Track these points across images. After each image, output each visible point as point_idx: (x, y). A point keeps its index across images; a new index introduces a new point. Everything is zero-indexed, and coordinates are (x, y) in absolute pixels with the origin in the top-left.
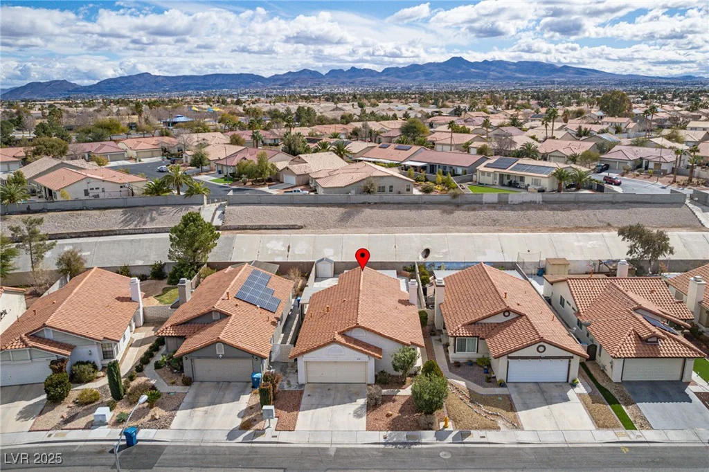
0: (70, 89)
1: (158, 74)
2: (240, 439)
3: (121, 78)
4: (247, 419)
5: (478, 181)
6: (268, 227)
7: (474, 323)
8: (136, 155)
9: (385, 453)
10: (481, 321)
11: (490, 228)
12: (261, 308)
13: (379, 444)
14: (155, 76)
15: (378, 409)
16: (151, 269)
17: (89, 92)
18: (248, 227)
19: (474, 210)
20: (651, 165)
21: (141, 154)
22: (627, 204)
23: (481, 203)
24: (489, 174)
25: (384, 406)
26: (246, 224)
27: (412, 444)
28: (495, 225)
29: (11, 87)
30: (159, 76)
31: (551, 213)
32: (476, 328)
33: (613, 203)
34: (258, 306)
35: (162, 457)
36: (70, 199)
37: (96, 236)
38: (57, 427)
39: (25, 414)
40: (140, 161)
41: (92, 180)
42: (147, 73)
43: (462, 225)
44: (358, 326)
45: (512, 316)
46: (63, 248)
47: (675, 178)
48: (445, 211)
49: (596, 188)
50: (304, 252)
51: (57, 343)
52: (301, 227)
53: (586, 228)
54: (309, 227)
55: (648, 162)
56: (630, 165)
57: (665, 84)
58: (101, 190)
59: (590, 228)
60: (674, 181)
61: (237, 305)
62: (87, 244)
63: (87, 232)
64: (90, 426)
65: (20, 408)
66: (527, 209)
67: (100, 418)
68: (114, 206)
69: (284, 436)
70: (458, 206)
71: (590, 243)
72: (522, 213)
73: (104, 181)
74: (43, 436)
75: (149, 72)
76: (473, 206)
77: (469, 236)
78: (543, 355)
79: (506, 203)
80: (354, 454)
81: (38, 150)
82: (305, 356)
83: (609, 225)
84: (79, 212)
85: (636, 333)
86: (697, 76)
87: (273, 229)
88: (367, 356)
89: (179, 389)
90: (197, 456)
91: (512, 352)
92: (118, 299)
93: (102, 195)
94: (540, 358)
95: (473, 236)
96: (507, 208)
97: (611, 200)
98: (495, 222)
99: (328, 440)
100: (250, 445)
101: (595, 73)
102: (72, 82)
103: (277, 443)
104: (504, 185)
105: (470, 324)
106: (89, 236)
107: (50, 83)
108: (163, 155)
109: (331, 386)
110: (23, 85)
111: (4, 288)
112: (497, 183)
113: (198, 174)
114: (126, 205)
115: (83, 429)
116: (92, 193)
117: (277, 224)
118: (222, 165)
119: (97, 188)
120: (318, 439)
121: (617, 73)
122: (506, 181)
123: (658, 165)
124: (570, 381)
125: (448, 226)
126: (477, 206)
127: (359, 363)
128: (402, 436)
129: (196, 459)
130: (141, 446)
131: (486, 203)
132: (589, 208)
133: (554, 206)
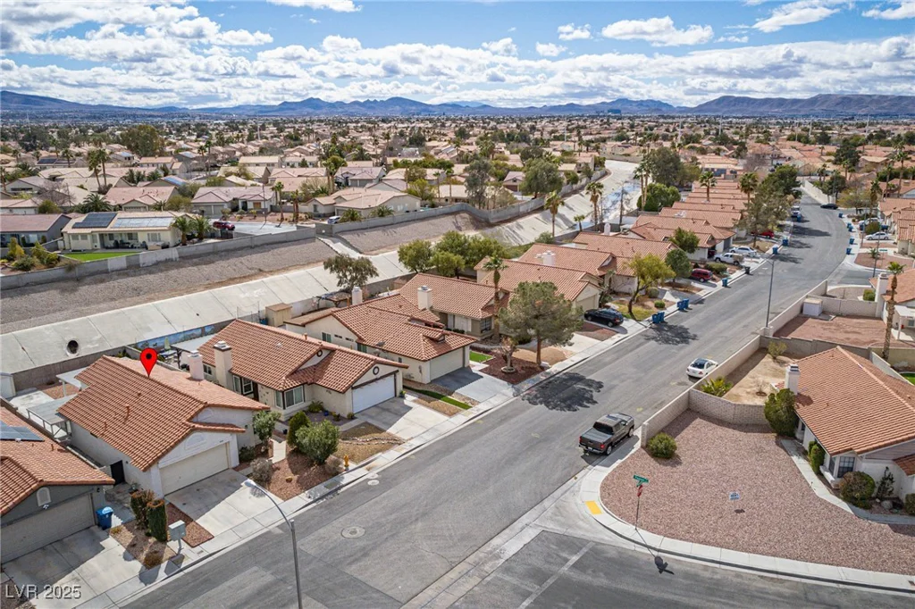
2: (162, 575)
4: (143, 556)
5: (67, 247)
7: (295, 372)
10: (304, 367)
11: (136, 299)
12: (21, 440)
13: (310, 504)
15: (272, 481)
19: (102, 281)
20: (250, 205)
22: (266, 246)
23: (107, 272)
24: (84, 236)
25: (274, 477)
27: (336, 490)
28: (138, 294)
31: (195, 268)
32: (300, 375)
33: (251, 247)
34: (18, 439)
43: (98, 303)
44: (207, 406)
45: (325, 353)
47: (282, 215)
48: (63, 290)
49: (220, 235)
53: (240, 278)
55: (245, 203)
56: (227, 208)
57: (150, 116)
59: (244, 277)
60: (282, 219)
66: (168, 269)
70: (79, 280)
71: (255, 292)
72: (162, 275)
76: (97, 277)
77: (118, 314)
78: (378, 376)
79: (138, 266)
82: (160, 462)
83: (260, 270)
85: (427, 337)
86: (180, 107)
88: (230, 435)
91: (356, 381)
94: (377, 379)
95: (124, 312)
96: (142, 272)
97: (249, 244)
98: (137, 291)
99: (258, 526)
100: (179, 575)
101: (52, 103)
104: (107, 248)
105: (292, 374)
109: (197, 486)
112: (99, 246)
120: (249, 531)
121: (81, 103)
122: (111, 243)
123: (257, 204)
124: (398, 394)
125: (79, 308)
126: (104, 276)
127: (219, 447)
128: (321, 489)
131: (113, 271)
132: (232, 257)
133: (195, 260)
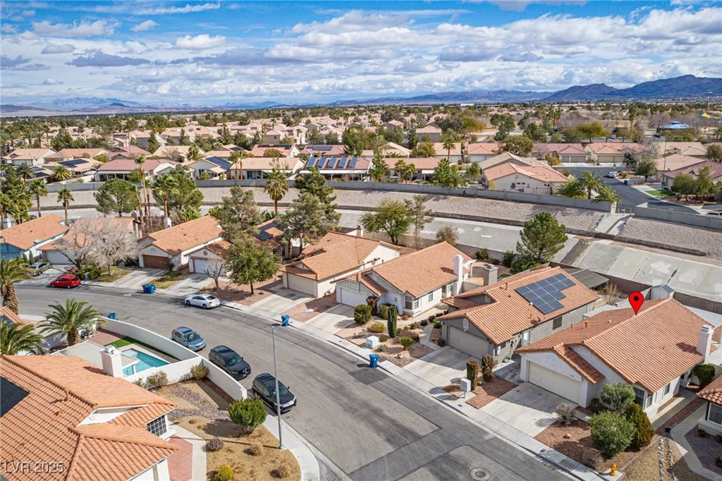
0: (607, 91)
1: (703, 77)
2: (436, 396)
3: (660, 81)
4: (455, 384)
6: (664, 246)
8: (596, 158)
9: (528, 461)
12: (533, 305)
13: (533, 453)
14: (699, 78)
15: (563, 428)
16: (503, 256)
17: (624, 95)
18: (642, 242)
21: (601, 159)
25: (570, 428)
26: (642, 239)
27: (560, 468)
29: (556, 90)
30: (705, 78)
34: (531, 303)
35: (380, 382)
36: (496, 189)
37: (504, 224)
38: (348, 339)
39: (341, 325)
40: (598, 165)
41: (520, 176)
42: (690, 75)
44: (582, 344)
46: (474, 228)
50: (690, 281)
51: (378, 285)
52: (703, 254)
54: (714, 256)
58: (526, 186)
61: (510, 296)
62: (493, 229)
63: (498, 219)
64: (362, 346)
65: (341, 320)
67: (369, 343)
68: (528, 200)
69: (467, 410)
73: (530, 177)
74: (336, 340)
75: (693, 74)
80: (502, 448)
81: (507, 146)
82: (527, 354)
84: (499, 201)
87: (669, 250)
88: (581, 377)
89: (433, 346)
90: (399, 392)
92: (443, 269)
93: (526, 190)
99: (495, 428)
100: (439, 402)
102: (608, 85)
103: (458, 411)
106: (499, 223)
107: (589, 87)
108: (624, 162)
109: (544, 393)
110: (566, 89)
111: (381, 242)
113: (640, 183)
114: (538, 202)
115: (358, 346)
116: (517, 187)
117: (676, 245)
118: (668, 177)
119: (524, 184)
120: (489, 424)
127: (571, 379)
128: (559, 458)
129: (397, 393)
130: (378, 370)
